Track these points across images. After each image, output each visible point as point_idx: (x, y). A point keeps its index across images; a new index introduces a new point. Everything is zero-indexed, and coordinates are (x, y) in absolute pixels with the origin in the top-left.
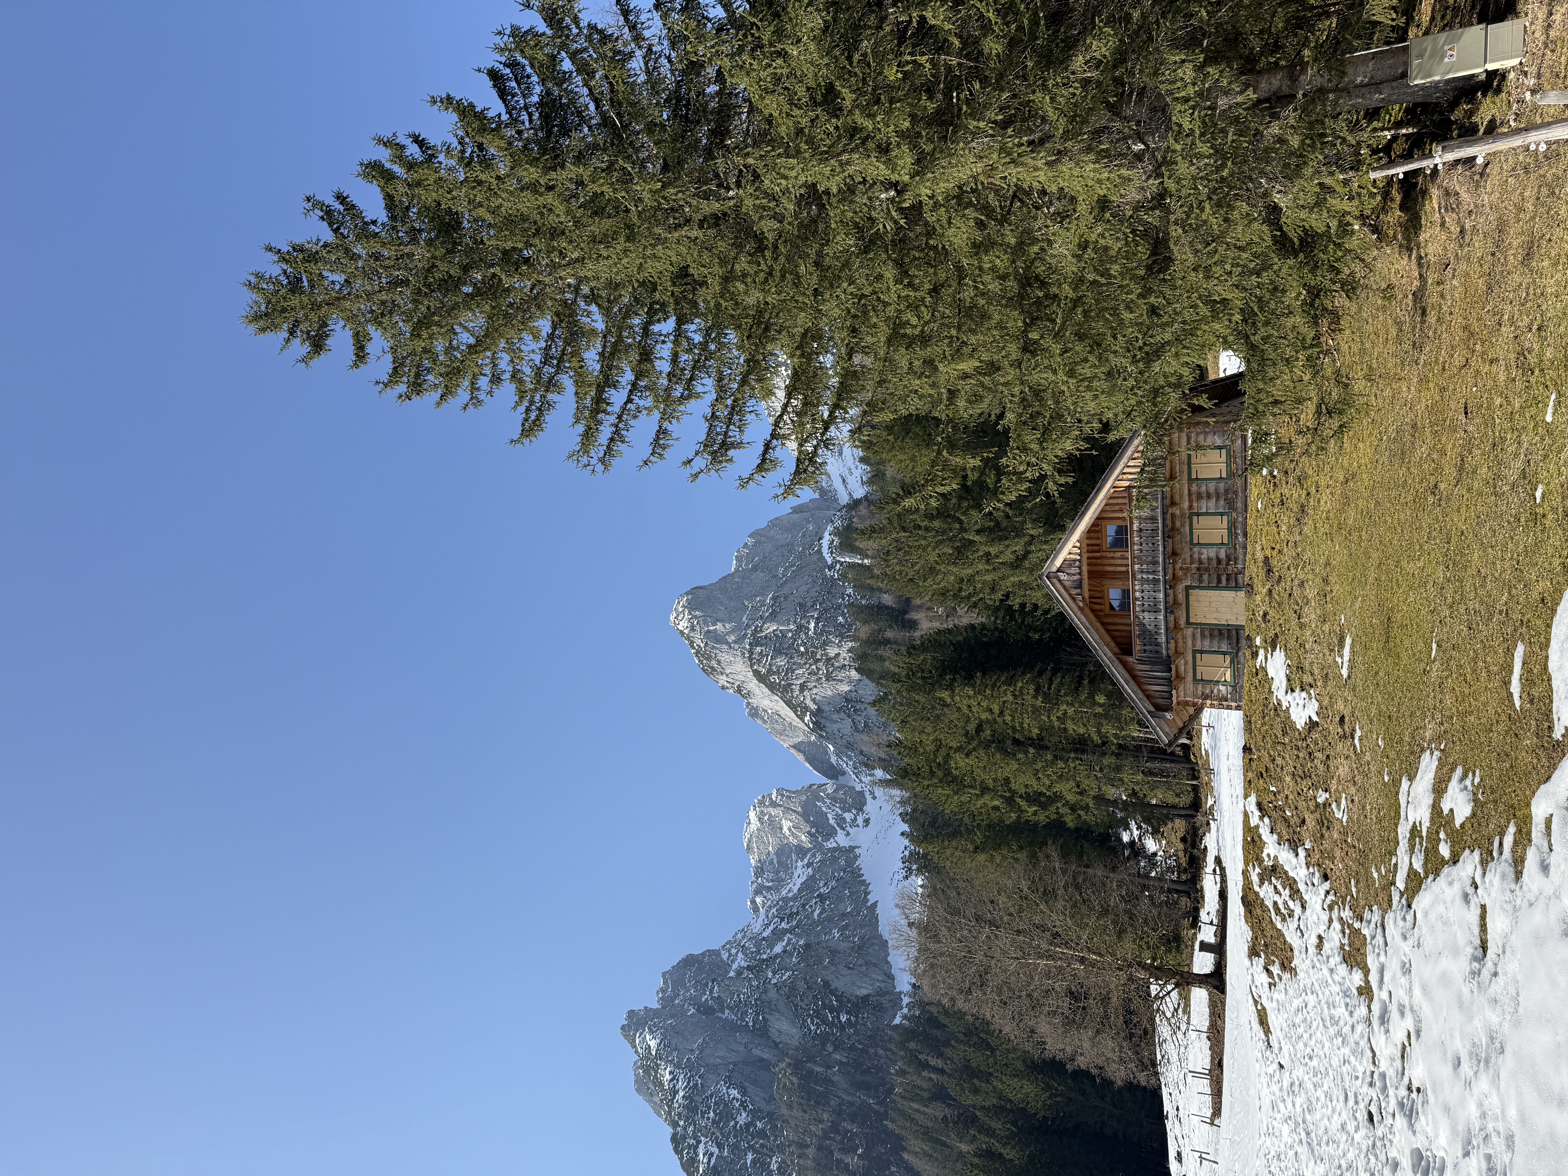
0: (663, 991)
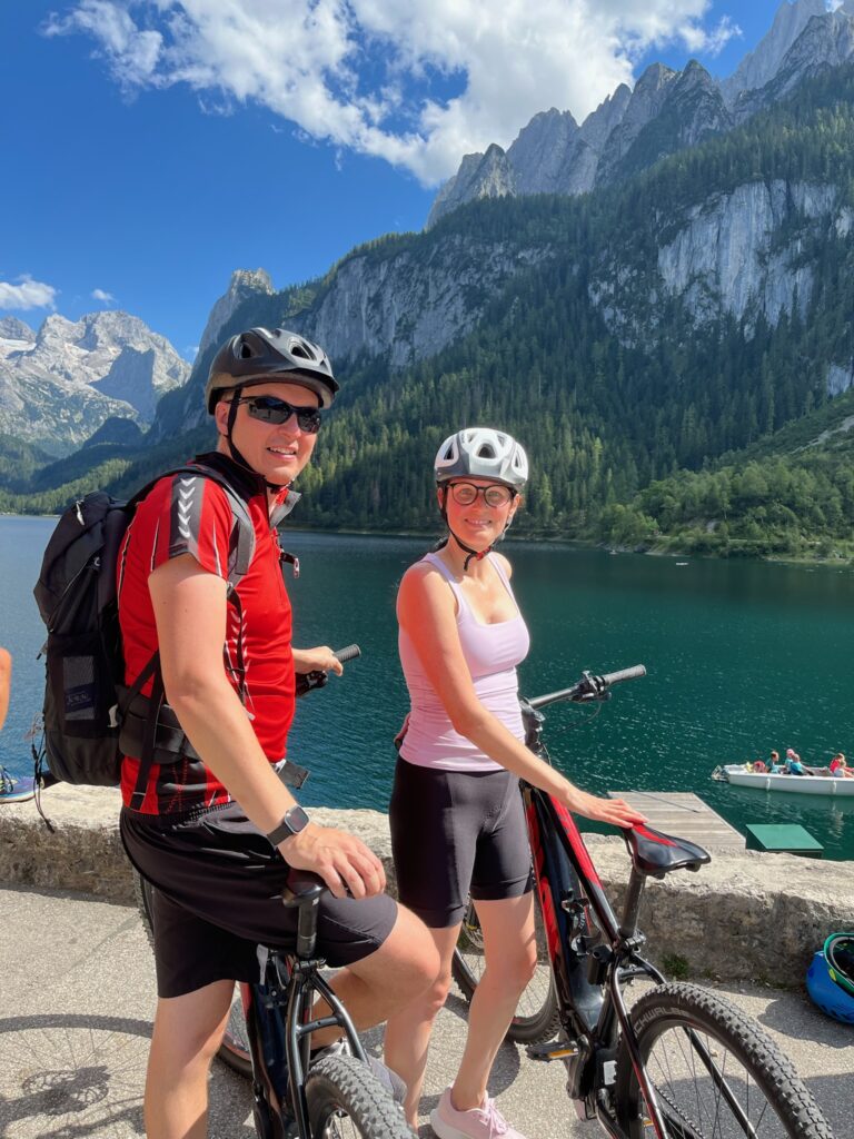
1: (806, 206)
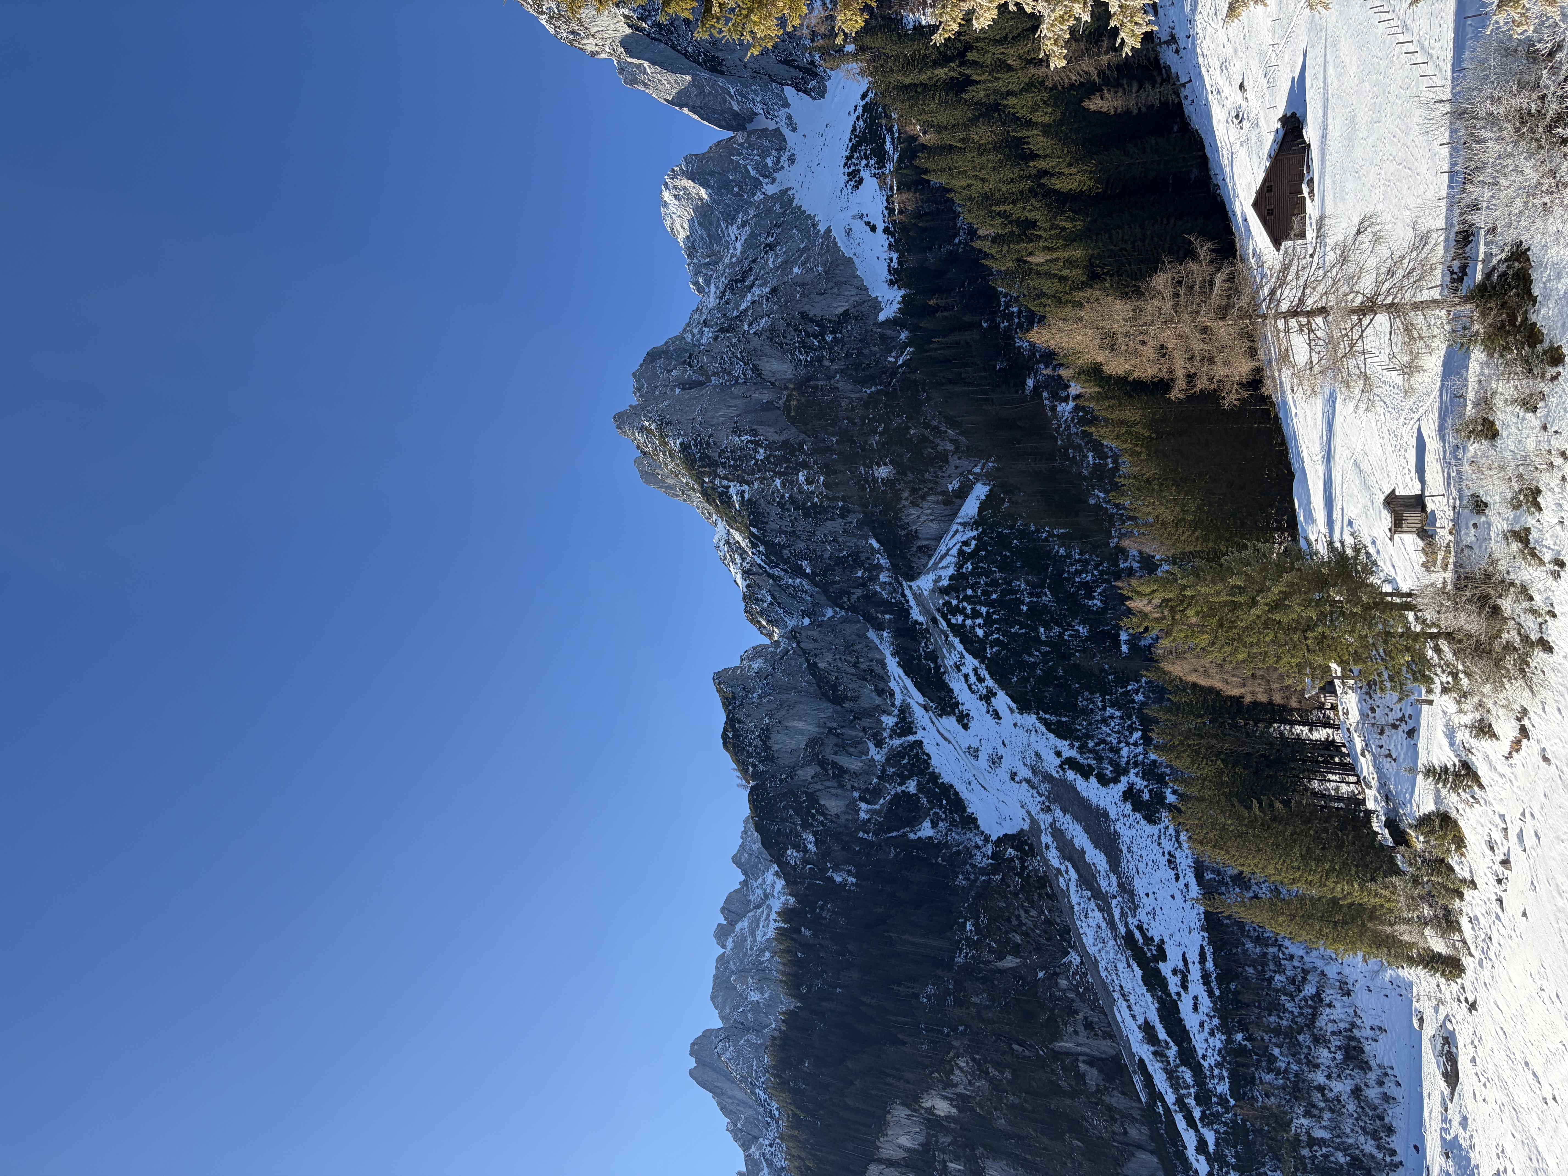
0: (639, 390)
1: (909, 1145)
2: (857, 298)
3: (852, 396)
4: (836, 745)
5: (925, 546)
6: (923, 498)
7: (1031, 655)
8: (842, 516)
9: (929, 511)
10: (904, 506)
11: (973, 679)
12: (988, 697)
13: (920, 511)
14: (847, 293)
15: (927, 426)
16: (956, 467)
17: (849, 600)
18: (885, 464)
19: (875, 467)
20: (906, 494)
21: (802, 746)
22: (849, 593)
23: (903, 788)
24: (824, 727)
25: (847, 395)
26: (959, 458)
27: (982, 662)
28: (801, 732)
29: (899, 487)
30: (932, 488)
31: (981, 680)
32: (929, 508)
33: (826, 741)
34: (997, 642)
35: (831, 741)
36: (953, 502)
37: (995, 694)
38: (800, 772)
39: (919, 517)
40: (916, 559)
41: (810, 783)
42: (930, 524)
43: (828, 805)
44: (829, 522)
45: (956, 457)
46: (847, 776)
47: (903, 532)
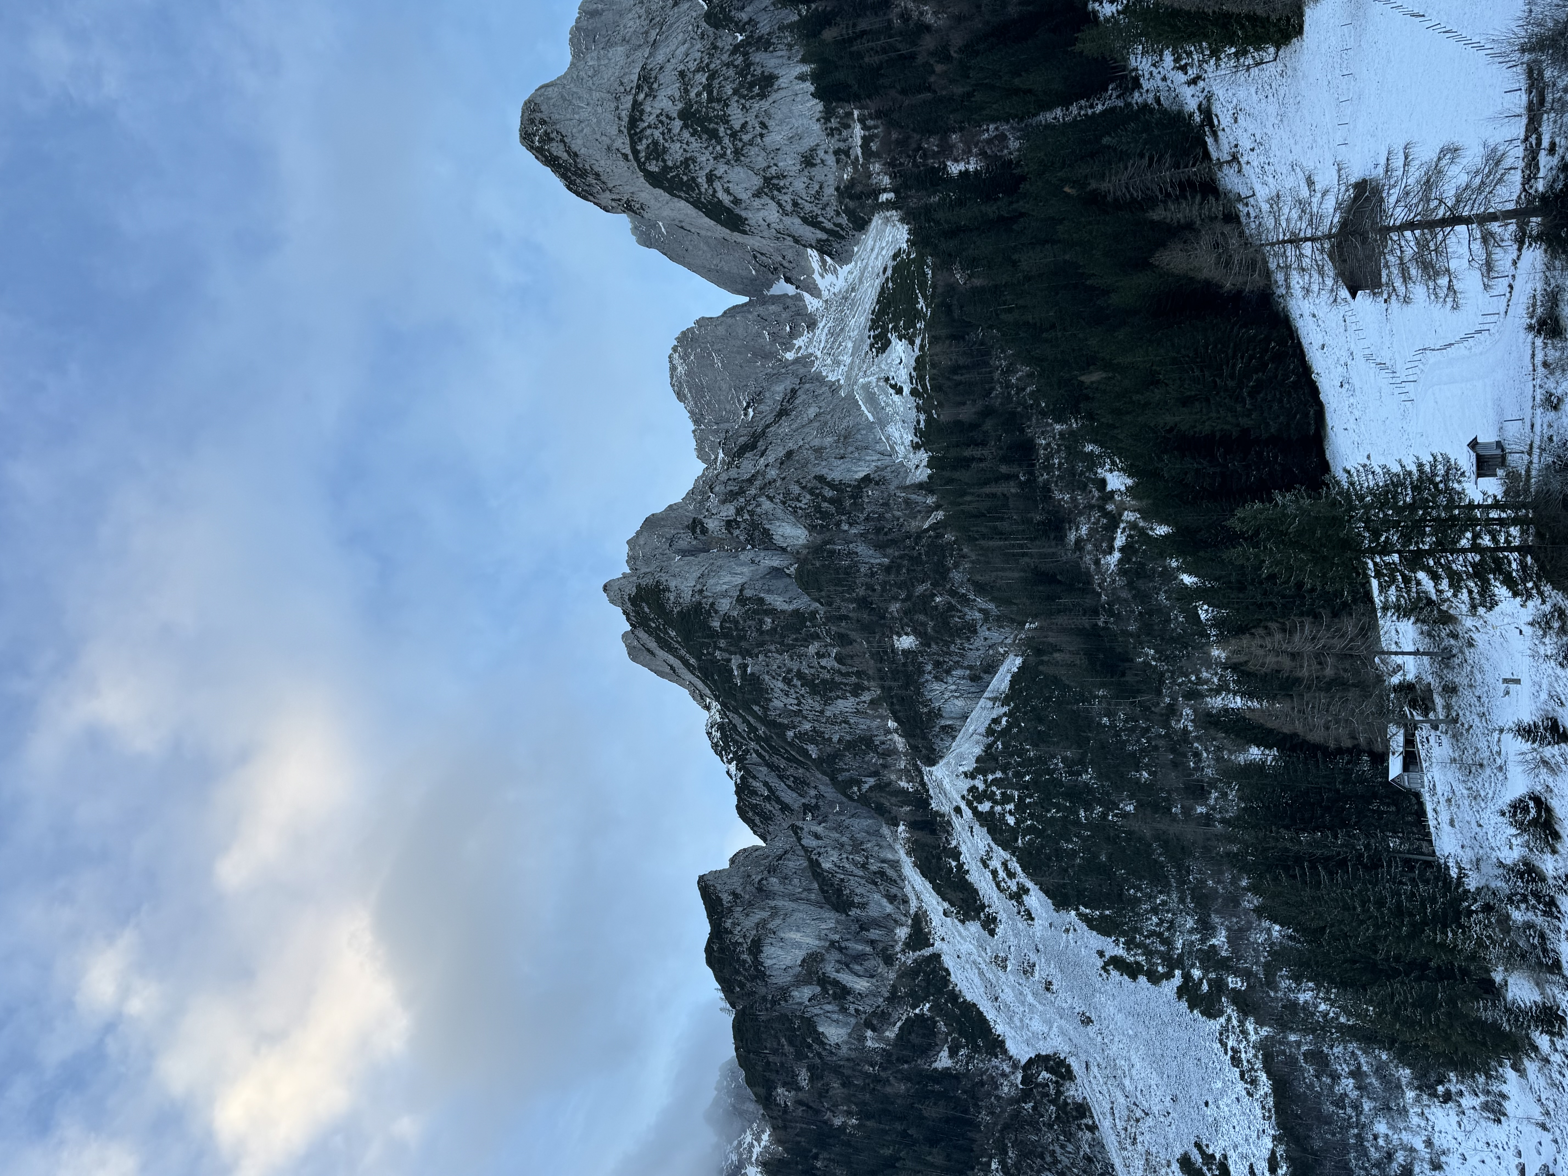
0: (632, 558)
2: (879, 463)
3: (872, 561)
4: (839, 962)
5: (949, 726)
6: (948, 672)
7: (1070, 841)
8: (856, 695)
9: (953, 687)
10: (927, 681)
11: (1002, 874)
12: (1019, 895)
13: (945, 686)
14: (868, 458)
15: (953, 593)
16: (986, 639)
17: (860, 790)
18: (907, 634)
19: (895, 637)
20: (929, 667)
21: (799, 962)
22: (859, 783)
23: (917, 1011)
24: (826, 940)
25: (867, 560)
26: (989, 629)
27: (1013, 854)
28: (798, 945)
29: (921, 659)
30: (958, 662)
31: (1011, 875)
32: (954, 684)
33: (827, 956)
34: (1031, 830)
35: (834, 956)
36: (980, 678)
37: (1027, 891)
38: (795, 993)
39: (942, 693)
40: (938, 741)
41: (806, 1007)
42: (956, 702)
43: (826, 1033)
44: (840, 701)
45: (985, 628)
46: (850, 998)
47: (925, 710)
